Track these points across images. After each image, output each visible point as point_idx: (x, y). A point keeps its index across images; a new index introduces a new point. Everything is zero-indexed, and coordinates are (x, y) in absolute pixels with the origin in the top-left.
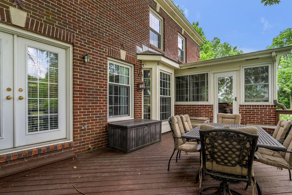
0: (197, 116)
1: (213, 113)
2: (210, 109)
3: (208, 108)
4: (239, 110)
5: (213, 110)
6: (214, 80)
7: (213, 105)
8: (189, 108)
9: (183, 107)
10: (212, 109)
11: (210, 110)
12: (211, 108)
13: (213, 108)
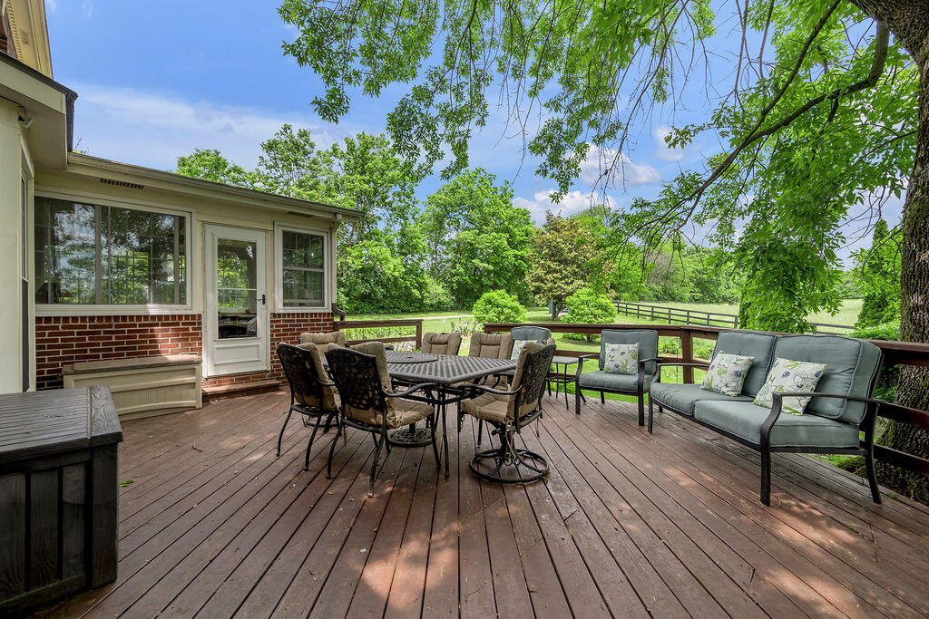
0: (141, 353)
1: (201, 339)
2: (190, 327)
3: (183, 324)
4: (272, 326)
5: (200, 329)
6: (204, 241)
7: (200, 316)
8: (103, 326)
9: (63, 327)
10: (197, 326)
11: (191, 331)
12: (194, 324)
13: (200, 324)
